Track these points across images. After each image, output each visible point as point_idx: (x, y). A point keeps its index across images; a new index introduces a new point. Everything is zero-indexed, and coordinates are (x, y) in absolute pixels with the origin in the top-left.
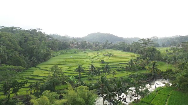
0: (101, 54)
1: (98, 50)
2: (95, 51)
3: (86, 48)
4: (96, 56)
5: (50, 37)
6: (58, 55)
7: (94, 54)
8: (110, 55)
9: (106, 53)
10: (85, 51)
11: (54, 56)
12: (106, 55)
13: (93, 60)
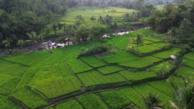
0: (106, 11)
1: (103, 7)
2: (101, 8)
3: (93, 6)
4: (102, 12)
6: (70, 12)
7: (100, 11)
8: (114, 12)
9: (111, 10)
10: (92, 9)
12: (111, 12)
13: (100, 15)
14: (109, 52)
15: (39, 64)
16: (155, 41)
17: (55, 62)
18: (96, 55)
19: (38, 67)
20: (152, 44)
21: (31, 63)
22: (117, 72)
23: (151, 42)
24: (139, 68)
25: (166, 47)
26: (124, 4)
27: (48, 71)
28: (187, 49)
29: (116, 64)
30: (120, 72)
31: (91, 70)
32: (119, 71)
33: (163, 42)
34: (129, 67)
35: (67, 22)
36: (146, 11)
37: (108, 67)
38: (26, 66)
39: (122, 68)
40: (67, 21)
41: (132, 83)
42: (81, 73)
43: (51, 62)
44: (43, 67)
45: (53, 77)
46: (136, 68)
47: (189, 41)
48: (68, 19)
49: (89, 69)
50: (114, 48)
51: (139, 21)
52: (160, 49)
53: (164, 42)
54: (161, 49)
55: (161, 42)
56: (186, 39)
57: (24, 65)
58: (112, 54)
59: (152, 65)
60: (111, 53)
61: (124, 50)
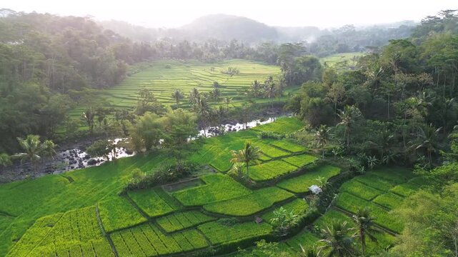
0: (218, 69)
1: (212, 61)
2: (208, 63)
3: (190, 57)
4: (209, 74)
5: (113, 33)
6: (135, 73)
7: (204, 70)
8: (233, 73)
9: (227, 68)
10: (188, 65)
11: (129, 75)
12: (227, 73)
13: (200, 81)
14: (194, 177)
15: (36, 211)
16: (294, 151)
17: (72, 205)
18: (163, 186)
19: (32, 219)
20: (285, 159)
21: (21, 208)
22: (195, 227)
23: (285, 154)
24: (241, 216)
25: (311, 166)
26: (260, 53)
27: (52, 226)
28: (353, 169)
29: (198, 208)
30: (200, 227)
31: (142, 224)
32: (201, 224)
33: (308, 154)
34: (223, 214)
35: (124, 101)
36: (300, 73)
37: (180, 216)
38: (9, 215)
39: (208, 215)
40: (124, 96)
41: (218, 250)
42: (119, 230)
43: (65, 205)
44: (41, 219)
45: (60, 240)
46: (235, 216)
47: (359, 151)
48: (127, 92)
49: (139, 222)
50: (207, 167)
51: (283, 96)
52: (297, 170)
53: (310, 153)
54: (300, 169)
55: (304, 153)
56: (356, 147)
57: (4, 213)
58: (198, 183)
59: (271, 207)
60: (197, 180)
61: (224, 173)
